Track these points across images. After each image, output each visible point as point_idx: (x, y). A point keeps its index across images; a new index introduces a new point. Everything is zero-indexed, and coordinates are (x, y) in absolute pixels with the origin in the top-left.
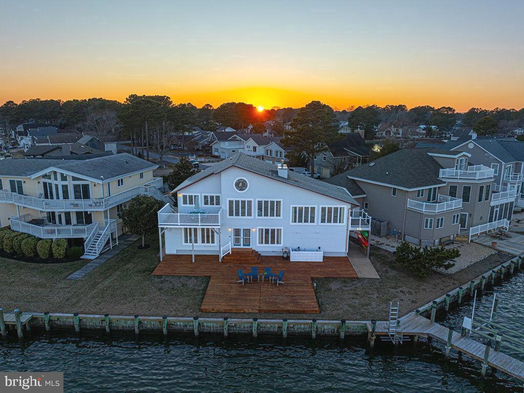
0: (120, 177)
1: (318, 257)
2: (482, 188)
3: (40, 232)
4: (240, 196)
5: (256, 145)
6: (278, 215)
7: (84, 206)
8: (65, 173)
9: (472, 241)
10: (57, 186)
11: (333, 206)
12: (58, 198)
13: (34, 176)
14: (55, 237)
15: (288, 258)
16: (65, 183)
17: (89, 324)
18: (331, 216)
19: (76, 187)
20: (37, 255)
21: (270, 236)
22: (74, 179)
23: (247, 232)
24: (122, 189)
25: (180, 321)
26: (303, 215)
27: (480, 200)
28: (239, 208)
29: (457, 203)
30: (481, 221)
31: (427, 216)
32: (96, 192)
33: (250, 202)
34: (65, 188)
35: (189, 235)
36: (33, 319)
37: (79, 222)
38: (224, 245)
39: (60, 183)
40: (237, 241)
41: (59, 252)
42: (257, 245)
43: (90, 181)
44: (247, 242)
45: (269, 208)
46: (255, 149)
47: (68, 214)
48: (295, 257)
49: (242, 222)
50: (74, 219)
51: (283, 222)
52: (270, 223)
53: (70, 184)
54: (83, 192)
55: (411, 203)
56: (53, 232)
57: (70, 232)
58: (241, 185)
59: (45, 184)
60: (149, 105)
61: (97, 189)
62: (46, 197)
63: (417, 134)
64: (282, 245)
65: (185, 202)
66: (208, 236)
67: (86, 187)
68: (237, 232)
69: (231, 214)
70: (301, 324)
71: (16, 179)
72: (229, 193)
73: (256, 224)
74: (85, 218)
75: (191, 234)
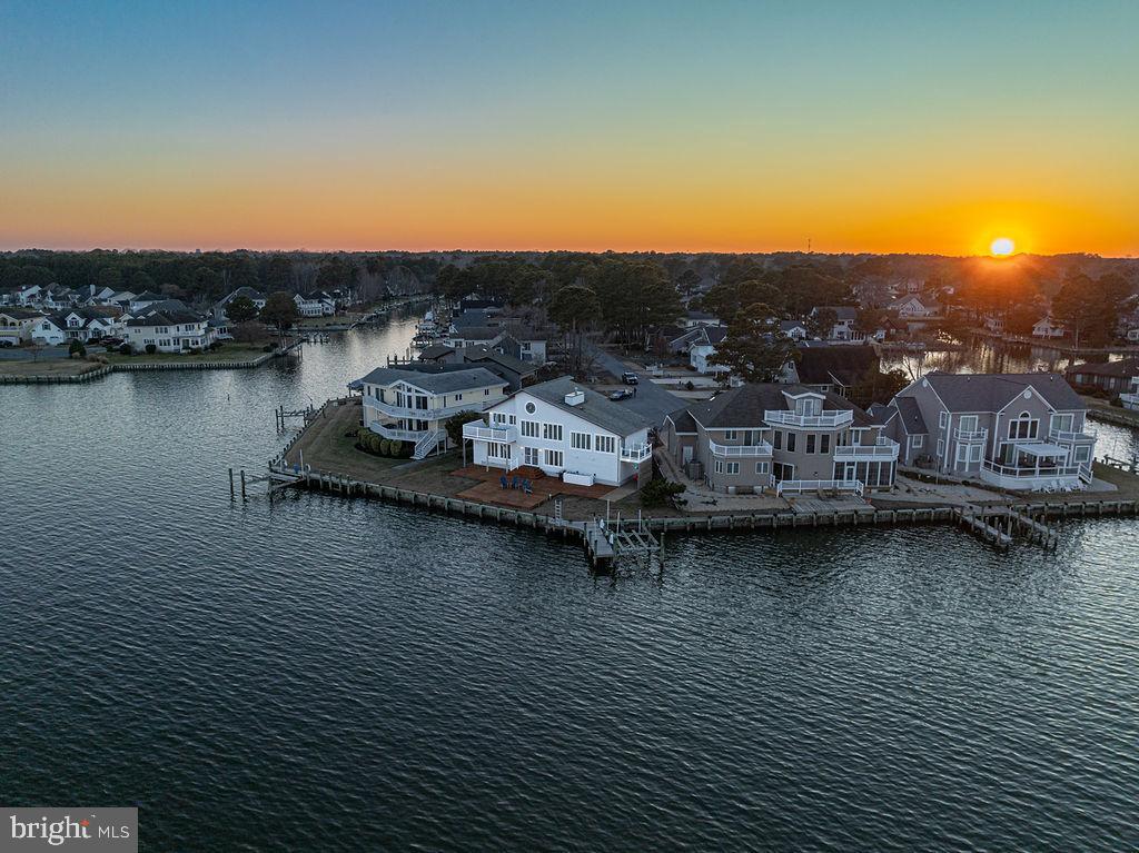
0: (458, 393)
1: (587, 482)
2: (813, 437)
3: (387, 434)
4: (530, 418)
6: (560, 439)
7: (420, 415)
8: (410, 386)
9: (780, 495)
10: (405, 396)
11: (606, 436)
12: (405, 406)
13: (391, 386)
14: (395, 438)
15: (562, 479)
16: (409, 394)
18: (604, 445)
19: (418, 398)
20: (378, 450)
21: (554, 458)
22: (417, 391)
23: (536, 451)
24: (459, 403)
25: (438, 499)
26: (581, 441)
27: (811, 451)
28: (530, 429)
30: (816, 475)
31: (718, 459)
32: (432, 405)
33: (538, 424)
34: (410, 398)
36: (358, 485)
37: (419, 429)
38: (515, 462)
39: (407, 394)
40: (528, 459)
41: (395, 450)
42: (543, 465)
43: (427, 394)
44: (535, 461)
45: (554, 432)
47: (410, 421)
49: (532, 442)
50: (414, 426)
51: (564, 446)
52: (554, 445)
53: (414, 395)
54: (423, 403)
55: (710, 445)
56: (397, 435)
57: (410, 436)
58: (531, 408)
59: (397, 393)
61: (435, 402)
62: (397, 405)
64: (560, 467)
65: (494, 420)
66: (506, 451)
67: (425, 399)
68: (528, 450)
69: (523, 434)
70: (511, 513)
71: (380, 387)
72: (523, 416)
73: (543, 445)
74: (423, 426)
75: (492, 448)
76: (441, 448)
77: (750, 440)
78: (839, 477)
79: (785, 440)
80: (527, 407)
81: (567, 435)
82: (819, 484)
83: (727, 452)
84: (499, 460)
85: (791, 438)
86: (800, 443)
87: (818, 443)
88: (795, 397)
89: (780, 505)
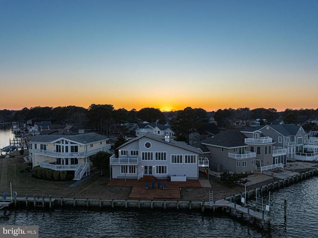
0: (91, 143)
1: (184, 179)
2: (266, 147)
3: (55, 168)
4: (147, 150)
5: (160, 130)
6: (165, 159)
7: (75, 156)
8: (68, 140)
9: (262, 173)
10: (63, 147)
11: (190, 155)
12: (63, 151)
13: (52, 142)
14: (61, 170)
15: (170, 180)
16: (67, 145)
17: (80, 203)
18: (190, 160)
19: (72, 147)
20: (53, 178)
21: (161, 169)
22: (72, 143)
23: (151, 168)
24: (92, 148)
25: (119, 202)
26: (177, 159)
27: (266, 153)
28: (147, 156)
29: (253, 155)
30: (268, 164)
31: (237, 160)
32: (80, 150)
33: (152, 153)
34: (67, 147)
36: (56, 201)
37: (72, 163)
38: (140, 173)
39: (65, 145)
40: (146, 172)
41: (63, 177)
42: (155, 174)
43: (78, 144)
44: (151, 172)
45: (162, 156)
46: (159, 132)
47: (67, 160)
48: (173, 179)
49: (148, 163)
50: (69, 162)
51: (167, 163)
52: (161, 163)
53: (69, 145)
54: (75, 149)
55: (230, 155)
56: (61, 167)
57: (68, 168)
58: (148, 145)
59: (57, 146)
60: (103, 110)
61: (82, 148)
62: (57, 151)
63: (255, 124)
64: (167, 174)
65: (122, 154)
66: (133, 169)
67: (76, 147)
68: (146, 167)
69: (143, 159)
70: (172, 203)
71: (44, 143)
72: (142, 149)
73: (155, 164)
74: (75, 161)
75: (124, 169)
76: (88, 173)
77: (241, 152)
78: (274, 163)
79: (255, 149)
80: (146, 145)
81: (169, 157)
82: (271, 166)
83: (243, 157)
84: (129, 175)
85: (259, 148)
86: (262, 151)
87: (268, 149)
88: (253, 132)
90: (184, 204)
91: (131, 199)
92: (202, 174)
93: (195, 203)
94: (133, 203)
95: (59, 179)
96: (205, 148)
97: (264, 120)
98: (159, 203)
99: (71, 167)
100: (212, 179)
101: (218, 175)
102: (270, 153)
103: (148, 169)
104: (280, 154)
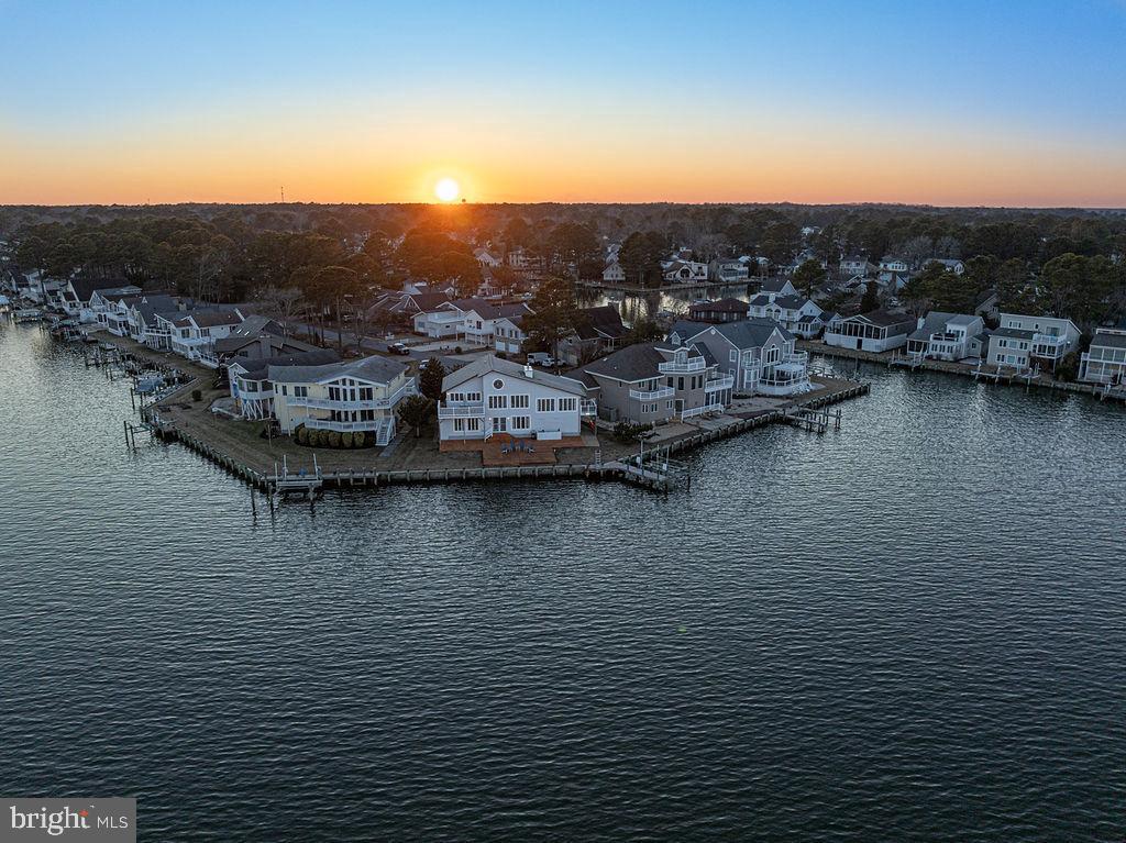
0: (389, 382)
1: (558, 436)
2: (694, 378)
4: (498, 393)
5: (481, 319)
6: (527, 406)
7: (367, 405)
8: (353, 379)
9: (683, 422)
10: (345, 390)
11: (567, 398)
12: (345, 399)
13: (319, 383)
15: (536, 438)
16: (352, 387)
18: (566, 405)
19: (362, 390)
20: (341, 442)
21: (521, 422)
22: (361, 384)
23: (503, 420)
25: (473, 471)
26: (545, 405)
27: (693, 387)
28: (497, 402)
29: (670, 392)
30: (697, 405)
31: (643, 403)
32: (378, 394)
33: (505, 397)
34: (353, 391)
35: (459, 424)
38: (487, 430)
39: (348, 387)
40: (496, 427)
41: (360, 441)
42: (511, 430)
43: (373, 384)
44: (504, 428)
45: (519, 401)
46: (479, 324)
48: (540, 437)
49: (499, 412)
50: (359, 416)
51: (531, 412)
52: (520, 412)
53: (357, 388)
54: (367, 394)
55: (632, 393)
56: (351, 426)
57: (360, 427)
58: (498, 385)
59: (331, 389)
60: (343, 276)
61: (379, 391)
62: (332, 399)
64: (530, 429)
65: (452, 399)
66: (473, 424)
67: (369, 390)
68: (496, 420)
69: (491, 407)
70: (546, 469)
71: (301, 385)
72: (489, 391)
73: (510, 413)
74: (368, 415)
77: (652, 388)
78: (707, 404)
79: (676, 383)
80: (495, 384)
81: (533, 403)
82: (702, 410)
83: (651, 396)
84: (467, 433)
85: (681, 380)
86: (687, 383)
87: (697, 382)
88: (676, 351)
89: (688, 429)
90: (561, 469)
91: (488, 466)
92: (586, 426)
93: (577, 467)
94: (492, 471)
95: (353, 446)
96: (590, 381)
97: (761, 259)
98: (528, 470)
99: (368, 425)
100: (601, 432)
101: (611, 426)
102: (700, 386)
103: (499, 422)
104: (721, 388)
